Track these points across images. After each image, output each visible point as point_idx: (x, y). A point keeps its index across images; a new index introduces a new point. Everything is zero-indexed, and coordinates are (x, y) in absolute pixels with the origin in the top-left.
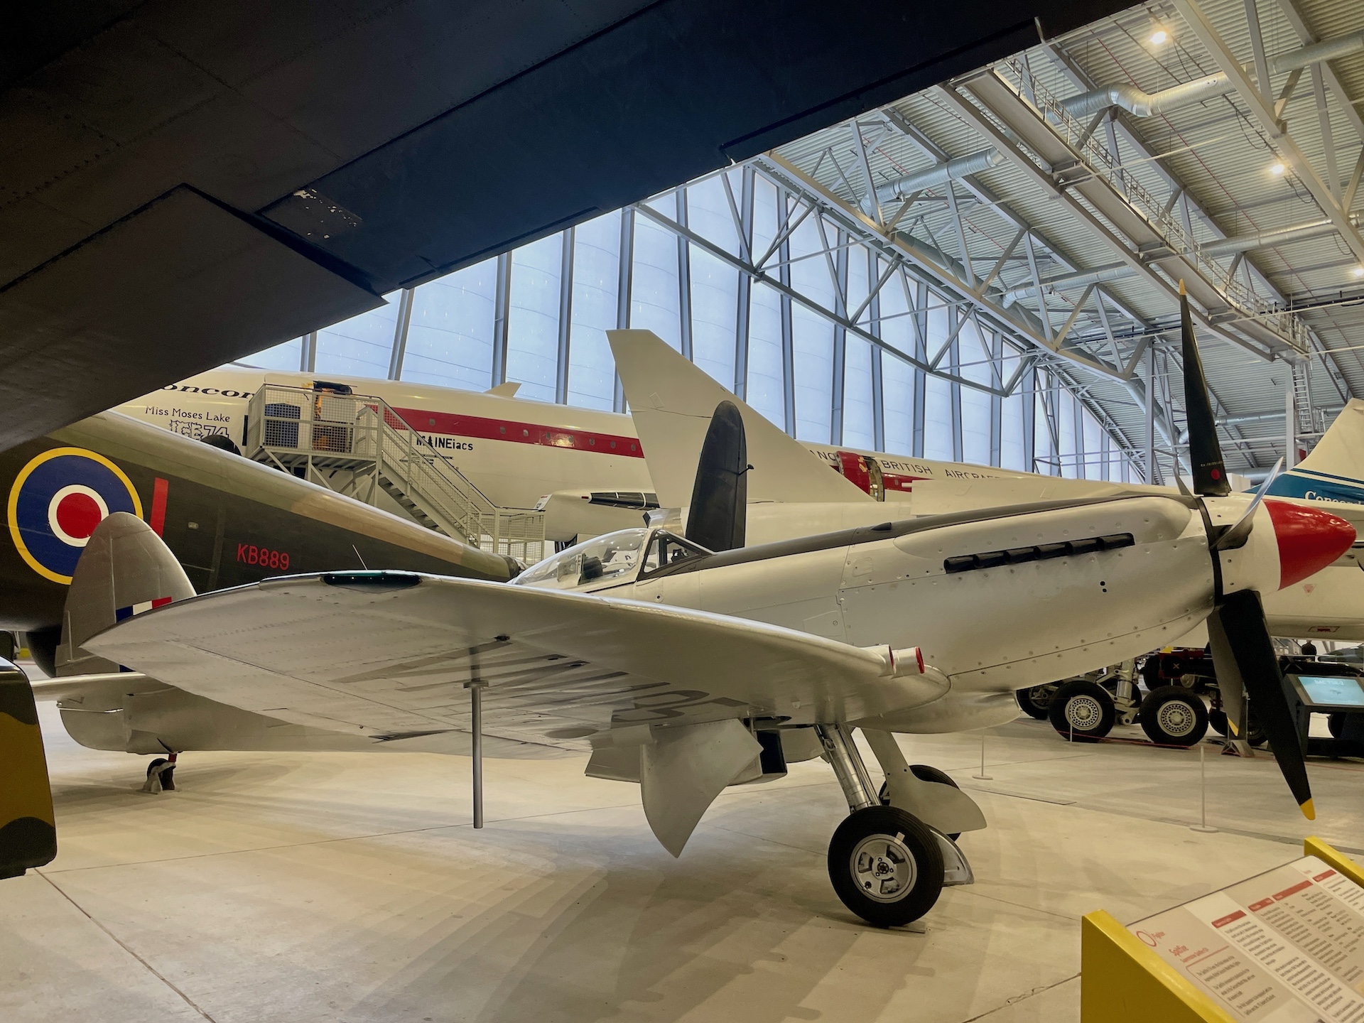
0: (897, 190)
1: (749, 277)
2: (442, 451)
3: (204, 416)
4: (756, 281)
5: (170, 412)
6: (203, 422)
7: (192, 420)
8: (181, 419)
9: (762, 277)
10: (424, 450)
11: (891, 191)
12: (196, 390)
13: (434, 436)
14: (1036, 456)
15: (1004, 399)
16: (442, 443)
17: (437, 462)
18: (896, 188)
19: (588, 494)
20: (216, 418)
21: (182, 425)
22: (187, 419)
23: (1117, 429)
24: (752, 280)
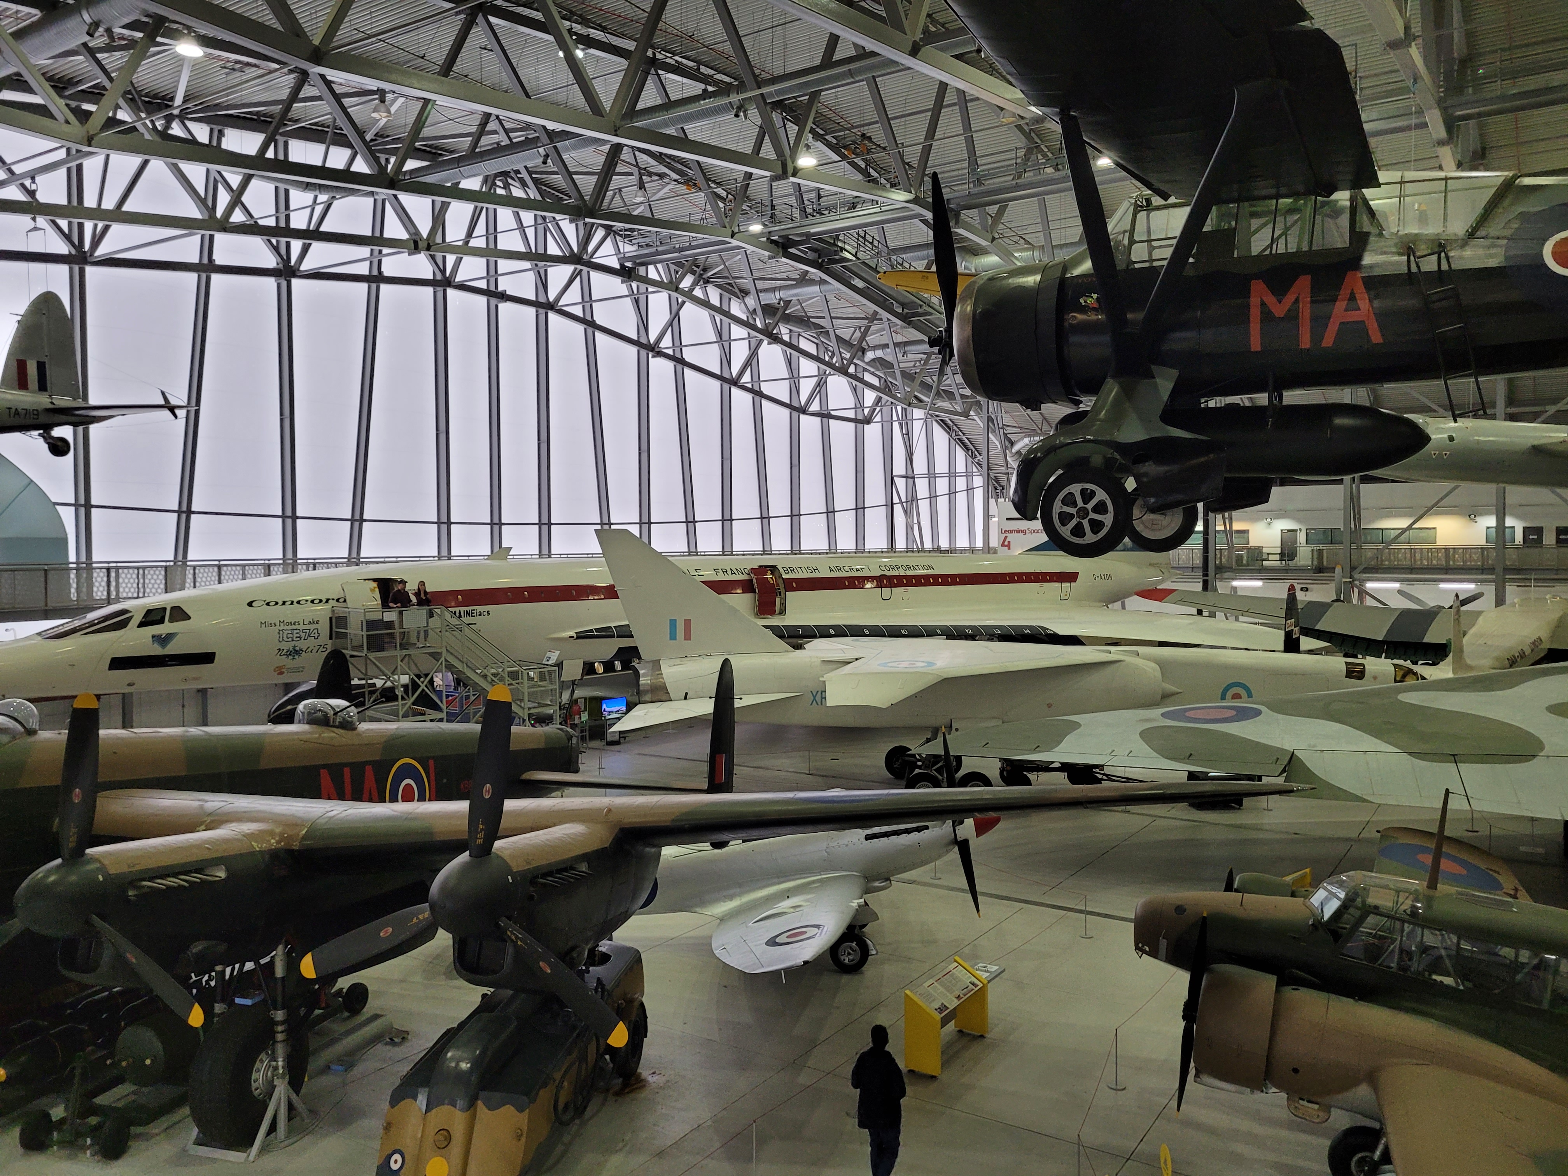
0: (778, 297)
1: (648, 355)
2: (467, 620)
3: (301, 623)
4: (653, 357)
5: (278, 624)
6: (301, 627)
7: (294, 627)
8: (286, 627)
9: (660, 354)
10: (454, 621)
11: (773, 296)
12: (292, 603)
13: (462, 609)
14: (894, 474)
15: (866, 426)
16: (468, 614)
17: (466, 630)
18: (777, 294)
19: (572, 633)
20: (310, 623)
21: (286, 632)
22: (290, 627)
23: (964, 438)
24: (650, 356)
